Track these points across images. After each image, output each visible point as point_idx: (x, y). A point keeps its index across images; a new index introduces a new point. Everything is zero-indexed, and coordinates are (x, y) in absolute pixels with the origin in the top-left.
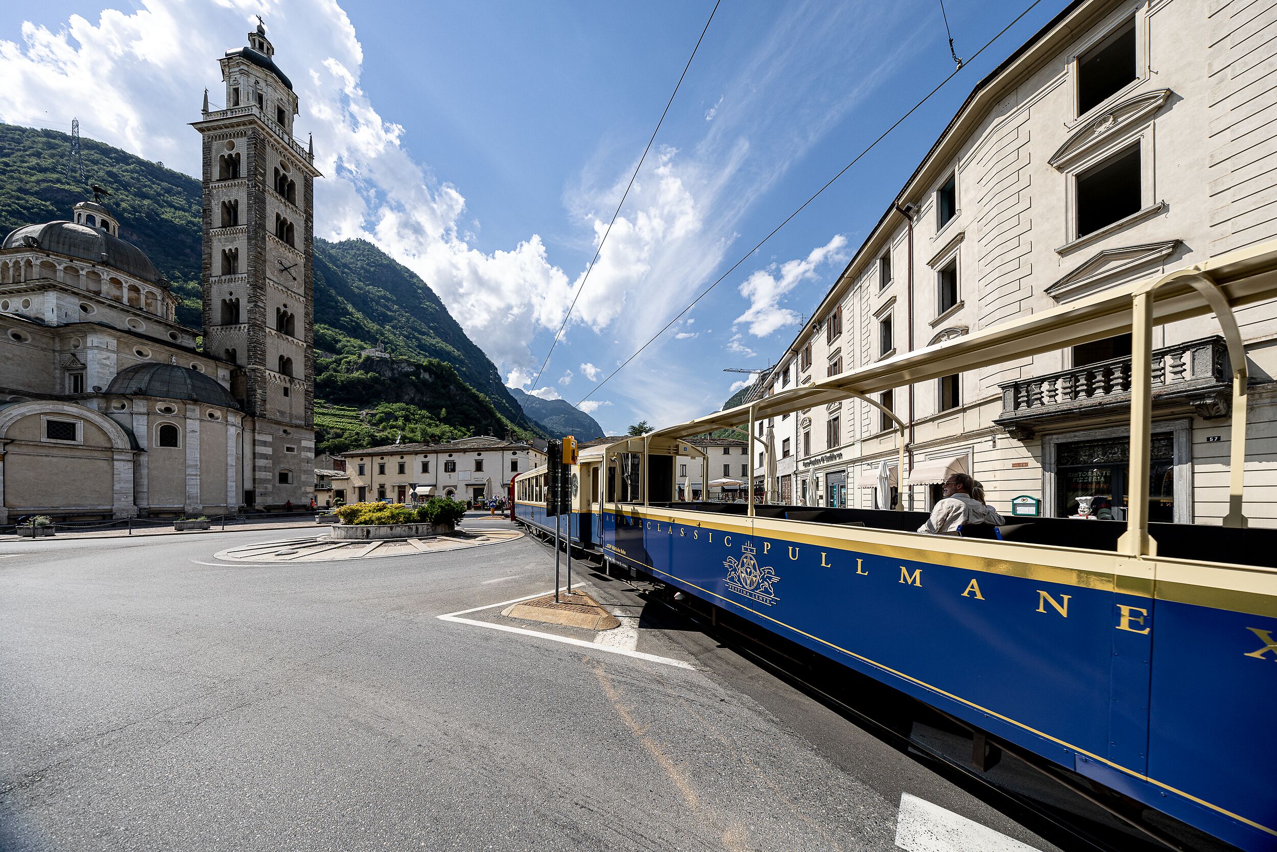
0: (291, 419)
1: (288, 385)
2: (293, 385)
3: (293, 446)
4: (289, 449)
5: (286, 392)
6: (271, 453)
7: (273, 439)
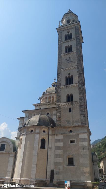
0: (73, 123)
1: (71, 107)
2: (73, 106)
3: (74, 139)
4: (72, 142)
5: (70, 110)
6: (62, 146)
7: (63, 137)
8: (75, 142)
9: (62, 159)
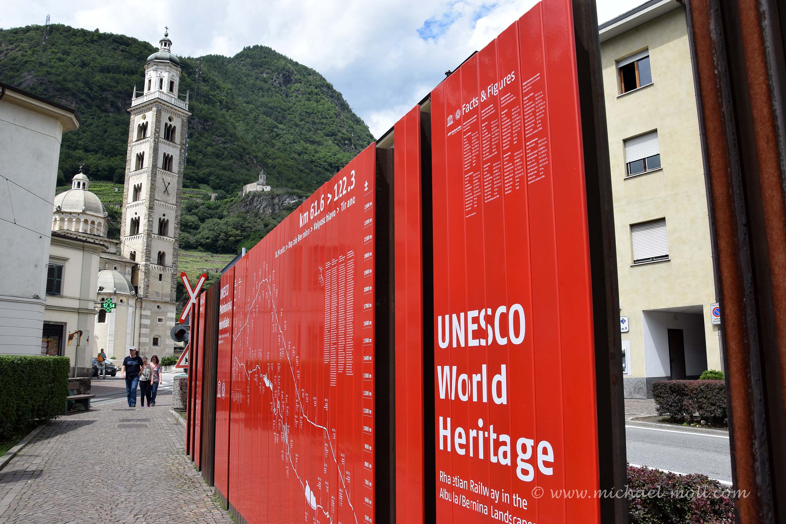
0: (162, 297)
1: (162, 273)
2: (165, 272)
3: (162, 318)
4: (160, 320)
5: (160, 278)
6: (149, 324)
7: (151, 313)
8: (164, 320)
9: (148, 339)
